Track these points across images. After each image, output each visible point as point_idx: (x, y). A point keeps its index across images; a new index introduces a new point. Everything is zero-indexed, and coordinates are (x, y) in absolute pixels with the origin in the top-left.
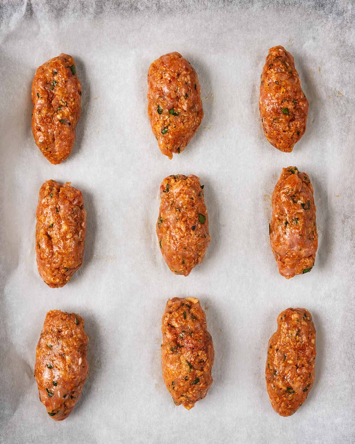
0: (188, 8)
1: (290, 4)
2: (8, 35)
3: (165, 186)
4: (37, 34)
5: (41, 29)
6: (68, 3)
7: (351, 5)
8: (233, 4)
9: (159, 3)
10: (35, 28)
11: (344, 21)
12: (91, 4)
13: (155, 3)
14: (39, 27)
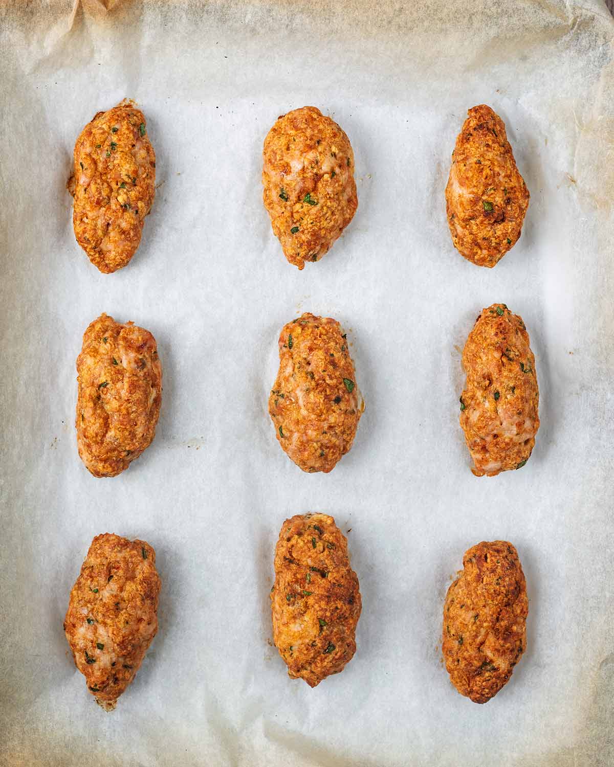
0: (339, 35)
1: (506, 38)
2: (40, 60)
3: (286, 338)
4: (88, 63)
5: (96, 56)
6: (141, 14)
7: (602, 39)
8: (414, 33)
9: (292, 23)
10: (86, 51)
11: (589, 64)
12: (179, 17)
13: (284, 24)
14: (92, 52)
